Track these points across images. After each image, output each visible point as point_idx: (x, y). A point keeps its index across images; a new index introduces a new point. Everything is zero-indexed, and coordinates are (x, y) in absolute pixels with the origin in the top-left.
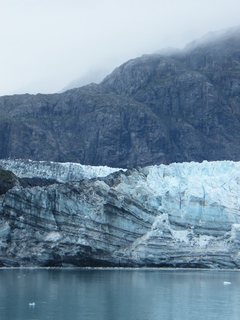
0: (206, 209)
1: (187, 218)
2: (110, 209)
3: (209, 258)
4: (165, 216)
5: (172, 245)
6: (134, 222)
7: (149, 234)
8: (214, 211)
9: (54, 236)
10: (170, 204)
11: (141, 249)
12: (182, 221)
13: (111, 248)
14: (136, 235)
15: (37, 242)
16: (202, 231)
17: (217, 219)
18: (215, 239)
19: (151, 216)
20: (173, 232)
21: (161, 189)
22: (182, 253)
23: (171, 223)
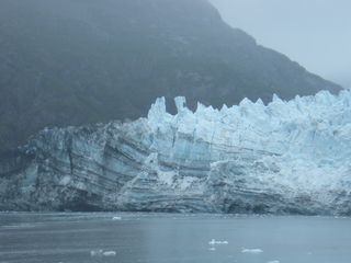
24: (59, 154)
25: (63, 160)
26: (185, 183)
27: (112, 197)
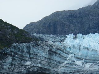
0: (90, 52)
1: (82, 55)
2: (50, 52)
3: (90, 72)
4: (72, 55)
5: (75, 67)
6: (60, 57)
7: (66, 62)
8: (93, 53)
9: (28, 63)
10: (75, 50)
11: (62, 68)
12: (79, 57)
13: (51, 68)
14: (61, 63)
15: (22, 66)
16: (88, 61)
17: (94, 56)
18: (93, 64)
19: (67, 55)
20: (76, 61)
21: (71, 44)
22: (79, 70)
23: (75, 57)
24: (24, 53)
25: (26, 56)
26: (88, 65)
27: (56, 69)
